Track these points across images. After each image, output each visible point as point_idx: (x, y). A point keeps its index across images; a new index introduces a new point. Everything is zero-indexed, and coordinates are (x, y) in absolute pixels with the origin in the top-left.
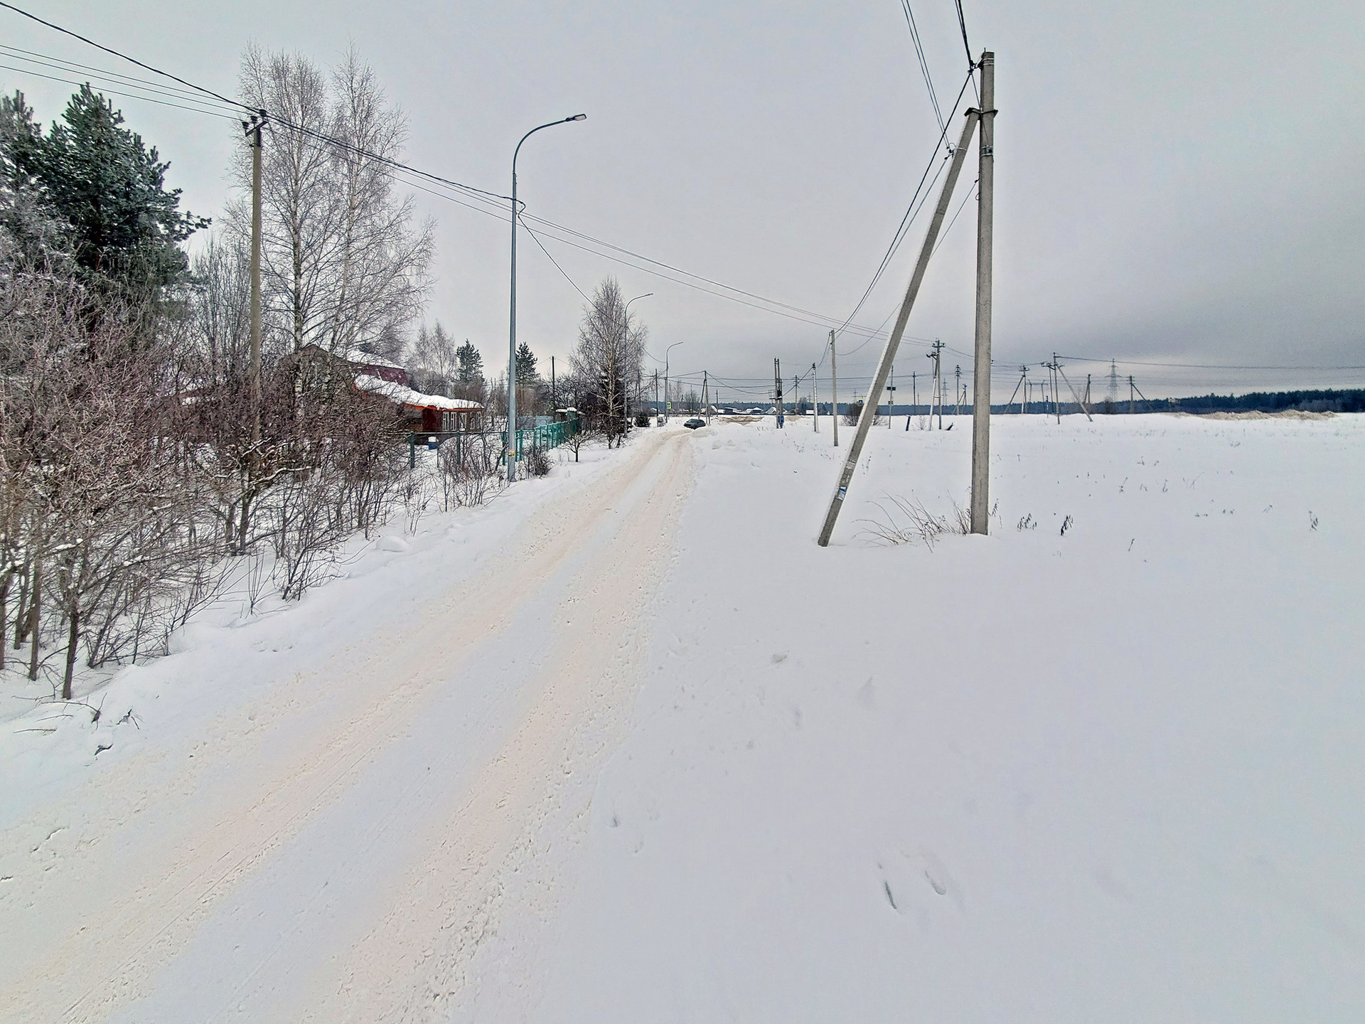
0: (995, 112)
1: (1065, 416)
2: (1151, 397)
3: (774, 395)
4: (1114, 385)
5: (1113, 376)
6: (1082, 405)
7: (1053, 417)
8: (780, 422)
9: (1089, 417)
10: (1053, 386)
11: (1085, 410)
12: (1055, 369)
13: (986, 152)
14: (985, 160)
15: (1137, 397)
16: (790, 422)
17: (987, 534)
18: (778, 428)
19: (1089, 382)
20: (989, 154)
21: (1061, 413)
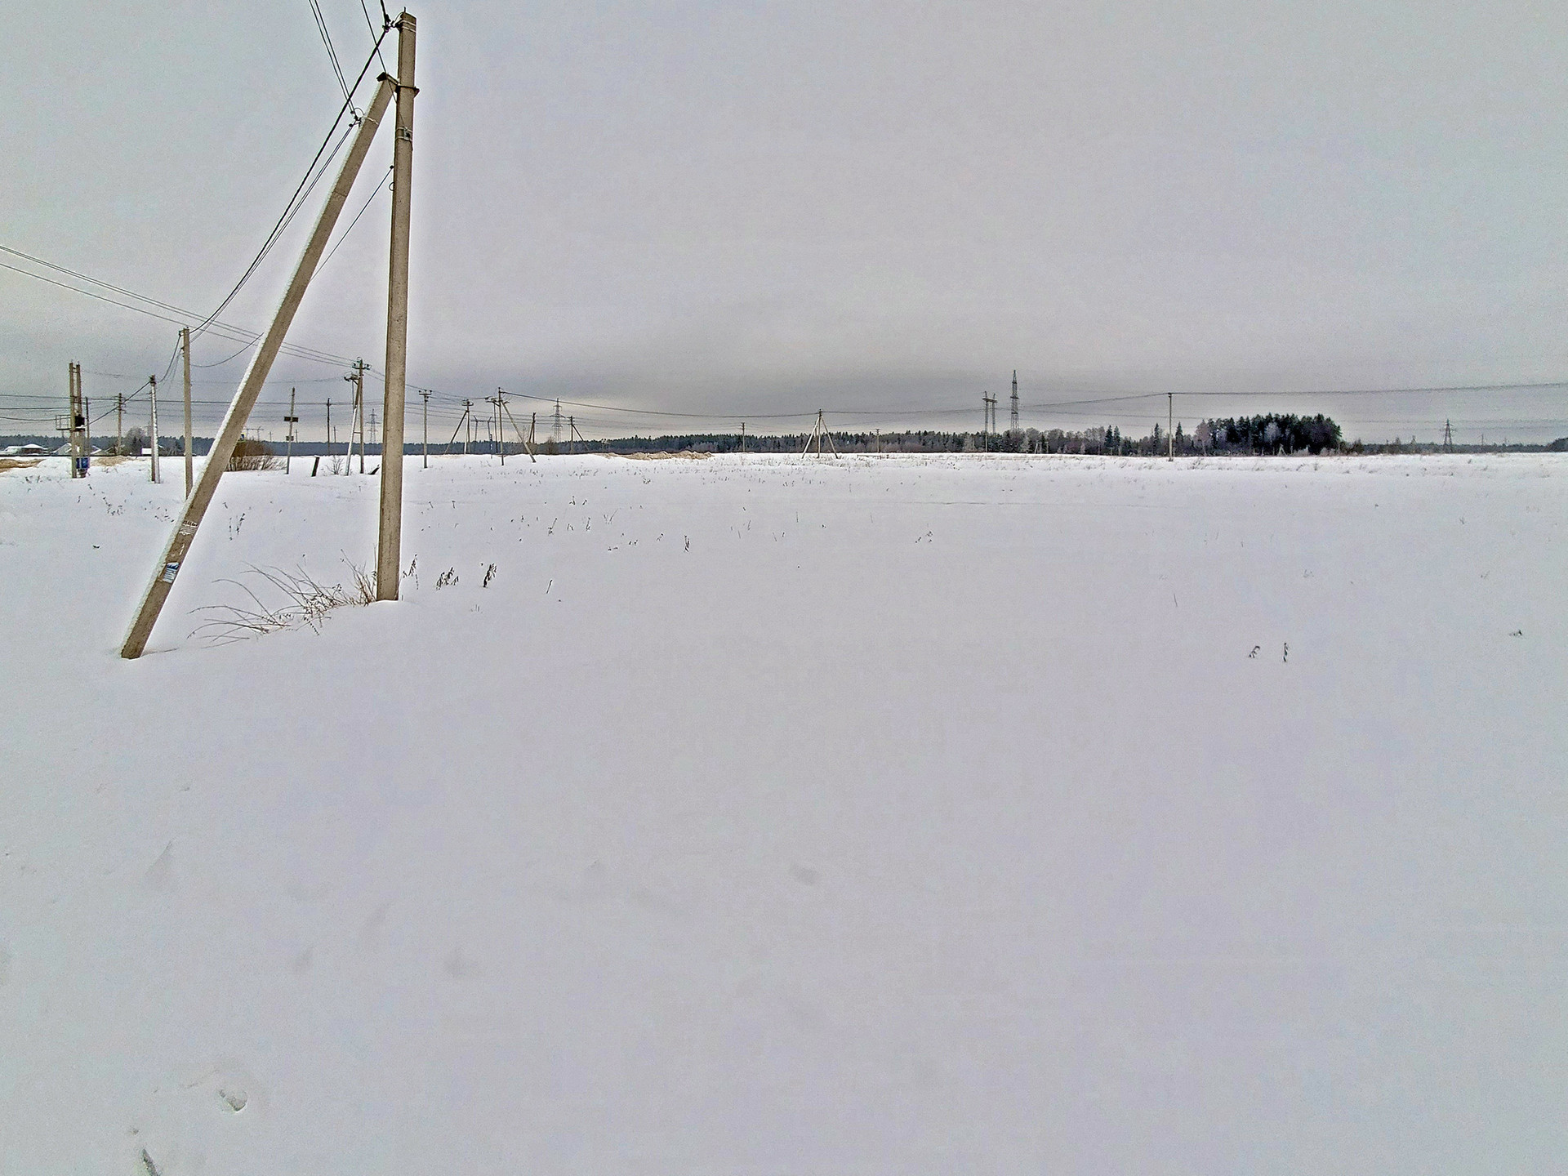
0: (416, 91)
1: (509, 457)
2: (588, 438)
3: (68, 423)
4: (557, 425)
5: (558, 416)
6: (526, 445)
7: (497, 458)
8: (81, 467)
9: (532, 458)
10: (498, 424)
11: (529, 451)
12: (500, 406)
13: (404, 134)
14: (401, 144)
15: (577, 438)
16: (103, 467)
17: (397, 599)
18: (74, 476)
19: (534, 421)
20: (407, 139)
21: (506, 453)
